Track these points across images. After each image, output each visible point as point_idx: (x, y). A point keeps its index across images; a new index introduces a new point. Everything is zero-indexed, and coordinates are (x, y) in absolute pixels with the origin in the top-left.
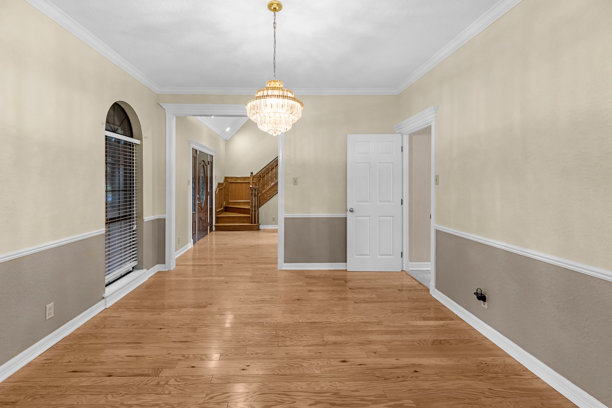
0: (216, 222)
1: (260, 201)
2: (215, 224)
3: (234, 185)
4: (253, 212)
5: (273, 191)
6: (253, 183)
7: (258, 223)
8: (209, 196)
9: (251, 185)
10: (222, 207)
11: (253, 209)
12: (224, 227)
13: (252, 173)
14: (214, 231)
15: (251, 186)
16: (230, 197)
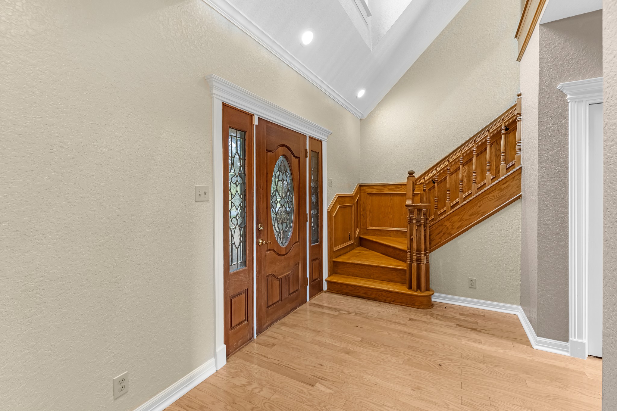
0: (330, 274)
1: (432, 237)
2: (329, 276)
3: (376, 199)
4: (414, 264)
5: (471, 215)
6: (414, 195)
7: (427, 289)
8: (308, 223)
9: (409, 198)
10: (350, 239)
11: (415, 257)
12: (345, 287)
13: (411, 173)
14: (325, 292)
15: (409, 202)
16: (369, 221)
